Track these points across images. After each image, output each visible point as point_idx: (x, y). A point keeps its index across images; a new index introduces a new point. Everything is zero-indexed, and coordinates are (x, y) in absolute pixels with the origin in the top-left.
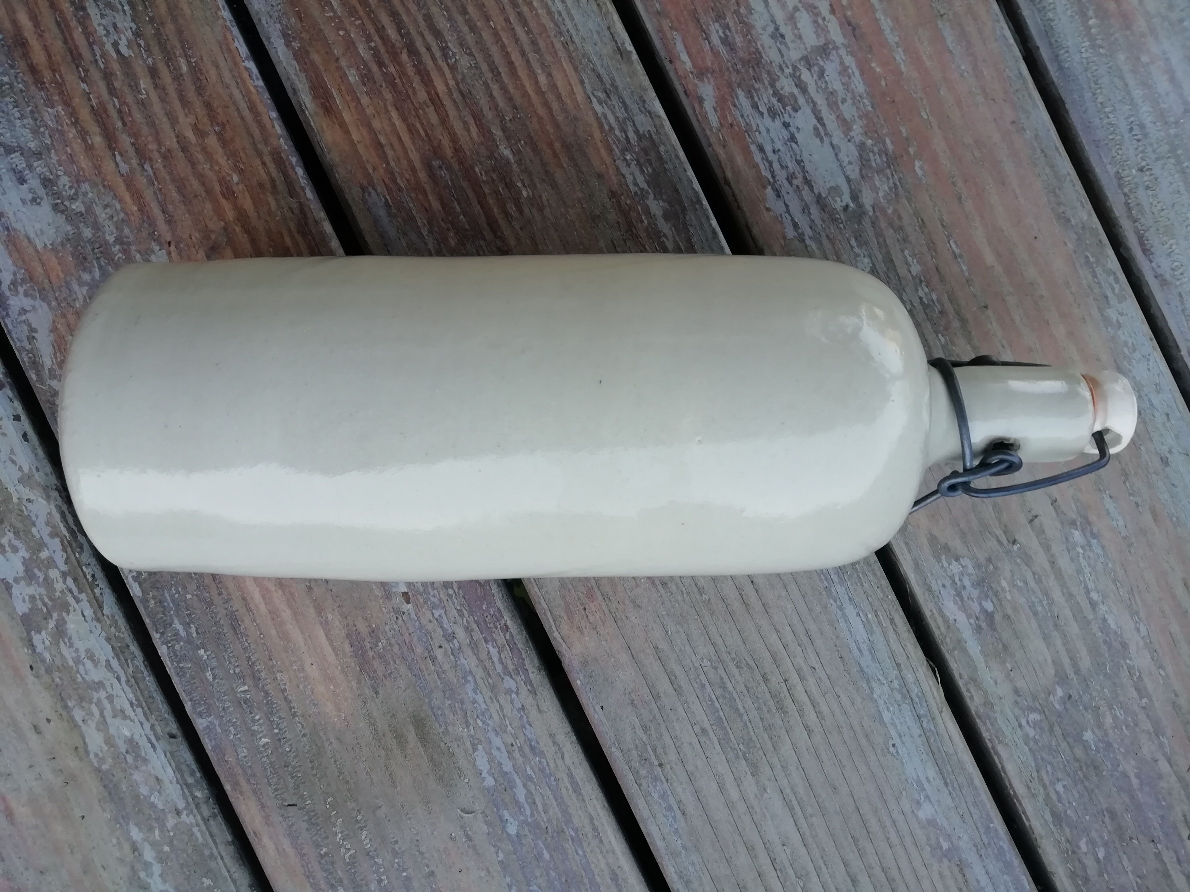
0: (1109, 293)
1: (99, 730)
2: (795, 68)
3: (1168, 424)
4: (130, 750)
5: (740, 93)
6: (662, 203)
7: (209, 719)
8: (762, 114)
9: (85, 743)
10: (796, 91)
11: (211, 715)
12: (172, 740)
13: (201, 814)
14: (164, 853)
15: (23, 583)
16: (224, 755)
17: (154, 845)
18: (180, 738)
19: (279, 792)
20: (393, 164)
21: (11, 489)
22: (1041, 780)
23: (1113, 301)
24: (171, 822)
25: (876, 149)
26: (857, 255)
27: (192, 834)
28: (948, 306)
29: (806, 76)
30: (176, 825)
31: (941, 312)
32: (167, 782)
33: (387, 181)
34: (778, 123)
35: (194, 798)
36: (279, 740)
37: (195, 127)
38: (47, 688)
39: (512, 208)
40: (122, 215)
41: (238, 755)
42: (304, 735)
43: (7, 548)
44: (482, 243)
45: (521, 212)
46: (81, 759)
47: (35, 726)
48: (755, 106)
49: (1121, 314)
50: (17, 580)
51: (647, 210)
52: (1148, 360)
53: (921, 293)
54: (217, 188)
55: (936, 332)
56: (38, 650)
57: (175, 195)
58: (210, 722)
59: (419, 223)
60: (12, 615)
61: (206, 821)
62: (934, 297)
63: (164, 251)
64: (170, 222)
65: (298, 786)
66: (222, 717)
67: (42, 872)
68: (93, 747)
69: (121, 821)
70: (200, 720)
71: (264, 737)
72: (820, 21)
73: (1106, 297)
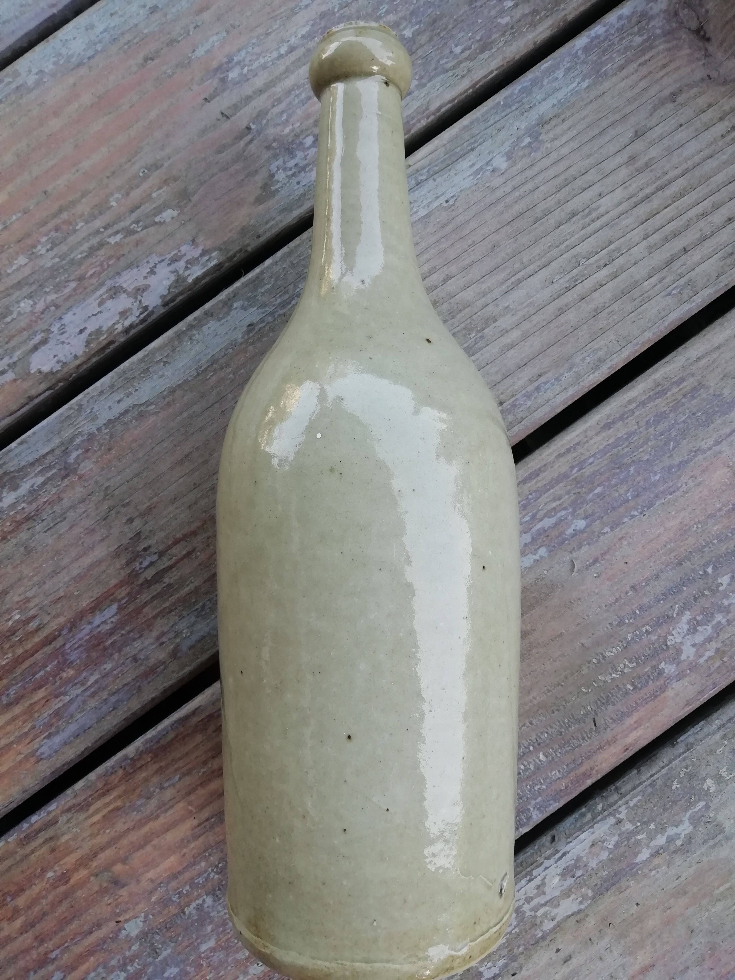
0: (14, 86)
1: (559, 905)
3: (120, 13)
4: (571, 874)
6: (4, 494)
7: (532, 809)
9: (572, 915)
11: (528, 809)
12: (556, 839)
13: (616, 802)
14: (656, 826)
16: (561, 790)
17: (651, 838)
18: (554, 832)
19: (585, 736)
20: (12, 738)
22: (454, 68)
23: (19, 81)
24: (628, 826)
26: (19, 314)
27: (636, 805)
28: (50, 225)
30: (630, 821)
31: (57, 229)
32: (594, 837)
33: (28, 740)
35: (603, 810)
36: (539, 744)
37: (11, 919)
38: (529, 957)
39: (33, 625)
40: (100, 970)
41: (559, 778)
42: (531, 723)
44: (67, 646)
45: (34, 617)
46: (587, 916)
47: (565, 962)
49: (30, 71)
51: (13, 506)
52: (66, 40)
53: (43, 251)
54: (63, 888)
55: (75, 231)
56: (498, 972)
57: (74, 925)
58: (534, 808)
59: (60, 705)
61: (623, 796)
62: (44, 239)
63: (126, 926)
64: (98, 926)
65: (576, 720)
66: (528, 798)
67: (692, 932)
68: (575, 908)
69: (635, 870)
70: (534, 817)
71: (538, 758)
73: (18, 88)
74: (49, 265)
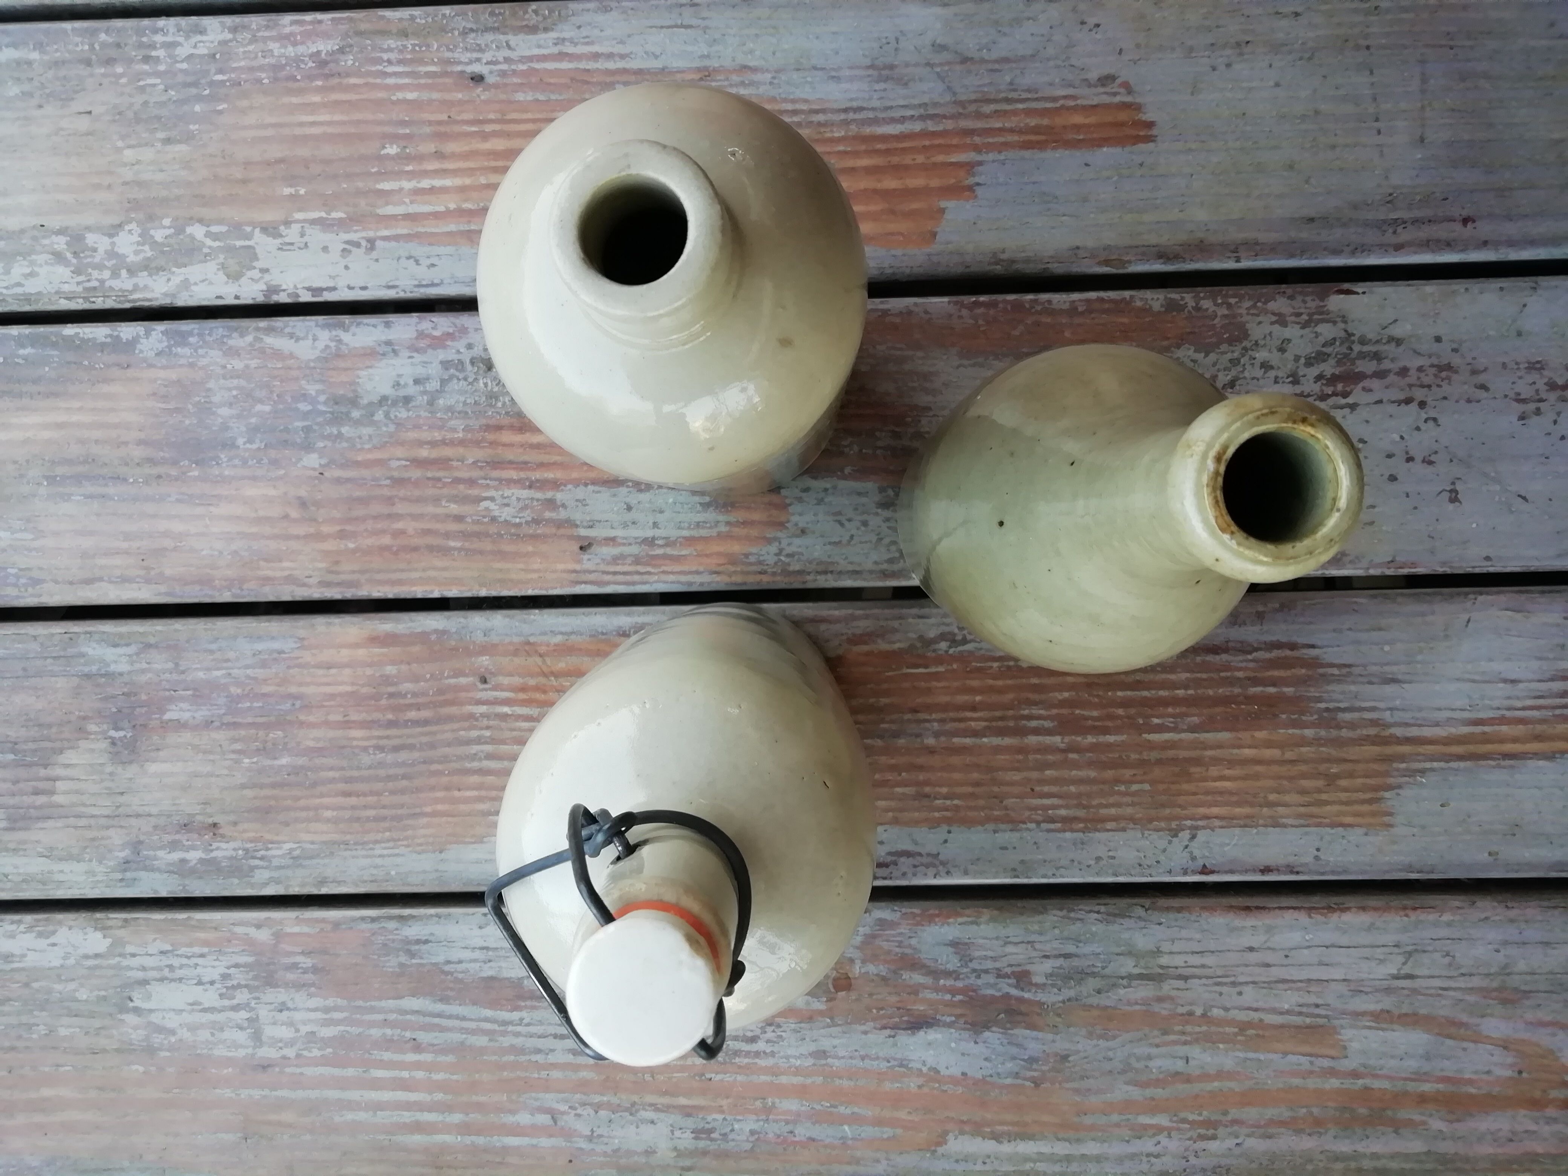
2: (253, 1009)
5: (250, 959)
6: (194, 862)
8: (228, 968)
10: (235, 1002)
15: (110, 248)
20: (312, 670)
21: (183, 270)
25: (166, 1042)
26: (91, 991)
28: (22, 1043)
29: (243, 1014)
31: (20, 1037)
33: (300, 660)
34: (216, 977)
37: (403, 532)
38: (22, 231)
39: (238, 746)
40: (359, 446)
43: (140, 248)
44: (222, 711)
45: (234, 752)
48: (236, 966)
50: (113, 244)
51: (193, 848)
53: (42, 1027)
54: (348, 528)
56: (54, 236)
57: (358, 494)
59: (257, 670)
60: (88, 229)
62: (35, 1036)
63: (317, 466)
64: (338, 481)
72: (280, 1045)
74: (44, 1013)
